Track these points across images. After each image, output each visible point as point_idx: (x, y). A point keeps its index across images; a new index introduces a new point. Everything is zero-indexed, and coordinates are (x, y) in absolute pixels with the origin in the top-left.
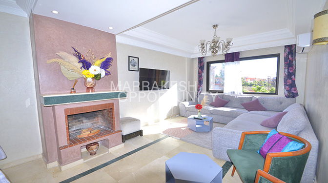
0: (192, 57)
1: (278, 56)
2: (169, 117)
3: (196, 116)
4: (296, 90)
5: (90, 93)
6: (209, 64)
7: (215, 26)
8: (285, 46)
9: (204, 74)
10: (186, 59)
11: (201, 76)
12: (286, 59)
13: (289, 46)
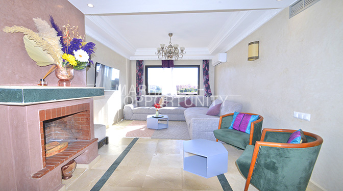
0: (131, 58)
1: (198, 66)
2: (115, 123)
3: (155, 116)
4: (210, 91)
5: (65, 87)
6: (147, 67)
7: (171, 35)
8: (203, 60)
9: (144, 77)
10: (127, 60)
11: (141, 79)
12: (204, 70)
13: (206, 61)
